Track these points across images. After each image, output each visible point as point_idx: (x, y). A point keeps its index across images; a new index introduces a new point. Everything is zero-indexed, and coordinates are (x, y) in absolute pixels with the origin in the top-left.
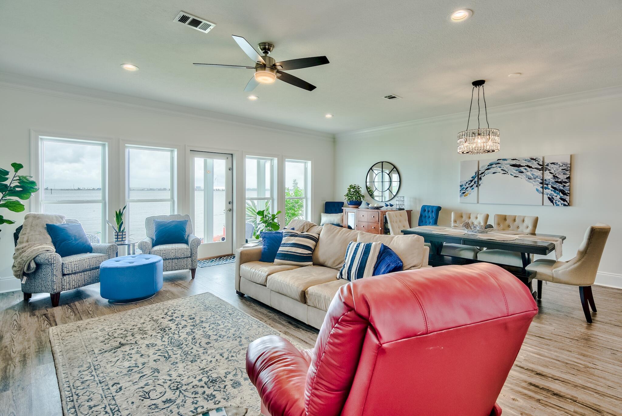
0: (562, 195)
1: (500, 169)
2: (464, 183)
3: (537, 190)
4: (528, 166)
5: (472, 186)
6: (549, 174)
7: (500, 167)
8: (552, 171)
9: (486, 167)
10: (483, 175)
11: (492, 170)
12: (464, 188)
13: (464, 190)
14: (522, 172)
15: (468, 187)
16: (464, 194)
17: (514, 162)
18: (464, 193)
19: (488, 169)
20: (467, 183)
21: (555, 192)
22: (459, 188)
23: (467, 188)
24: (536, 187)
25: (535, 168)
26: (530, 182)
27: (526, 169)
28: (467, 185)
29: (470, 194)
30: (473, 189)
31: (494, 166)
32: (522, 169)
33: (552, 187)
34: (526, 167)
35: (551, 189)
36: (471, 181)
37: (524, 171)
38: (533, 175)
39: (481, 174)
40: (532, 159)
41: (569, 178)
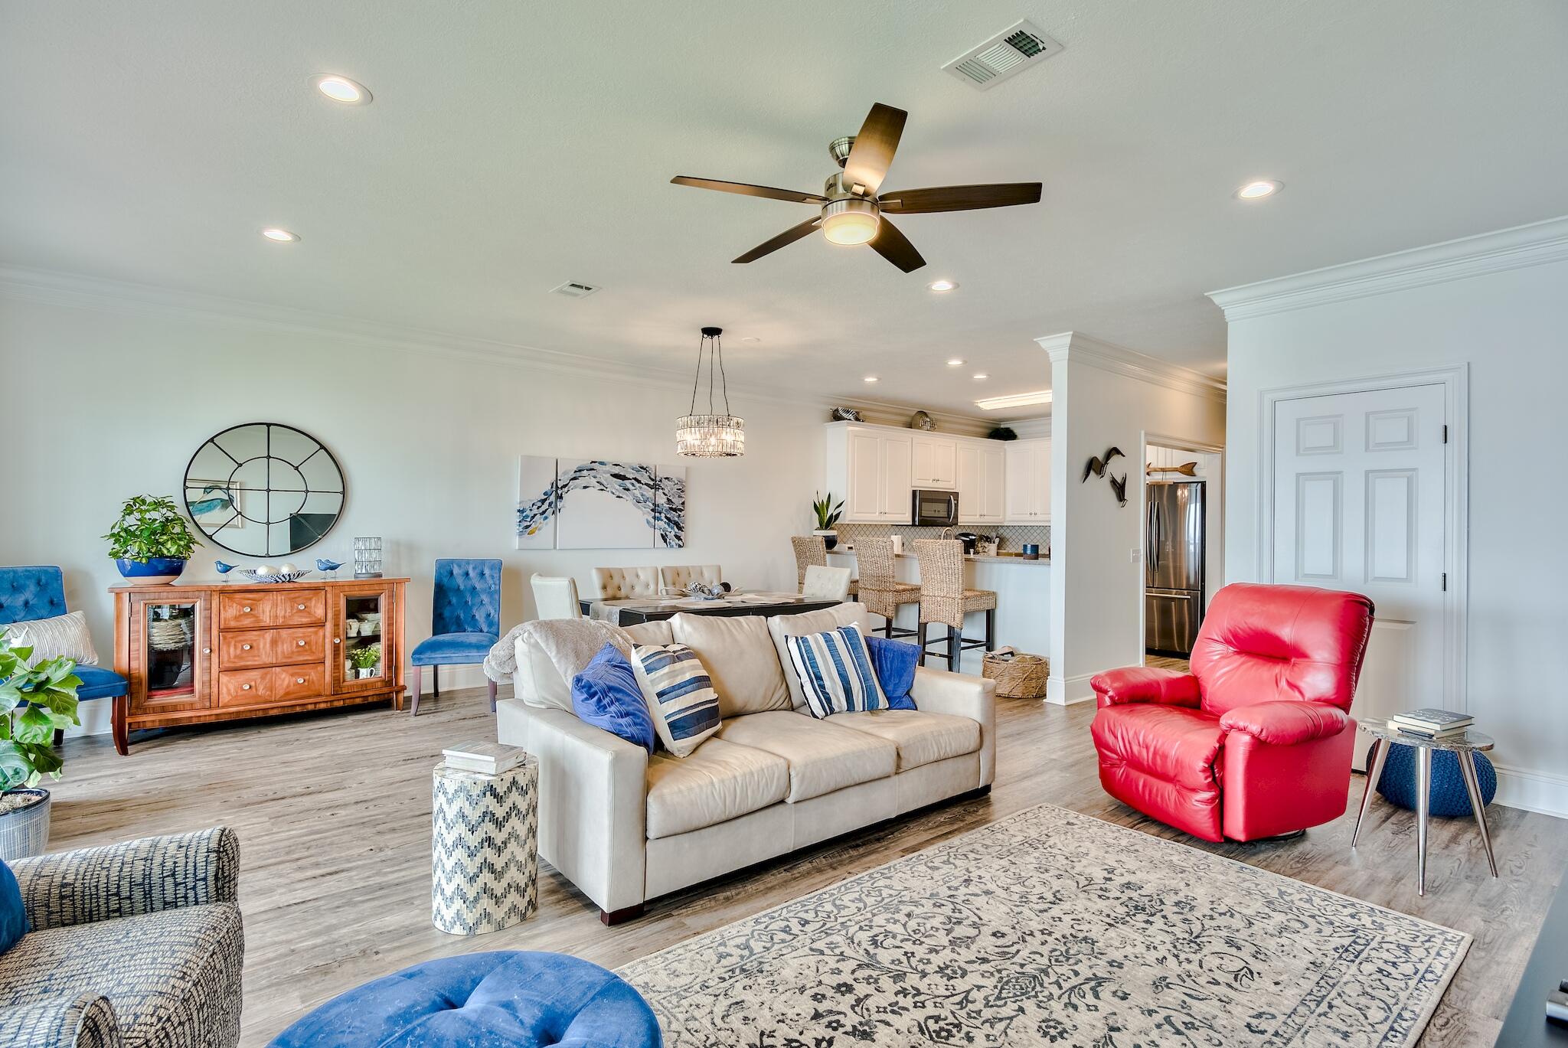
0: (676, 530)
1: (595, 480)
2: (528, 506)
3: (648, 522)
4: (635, 479)
5: (544, 512)
6: (662, 495)
7: (595, 477)
8: (666, 491)
9: (572, 475)
10: (566, 489)
11: (581, 482)
12: (527, 516)
13: (529, 520)
14: (628, 490)
15: (535, 515)
16: (529, 530)
17: (616, 470)
18: (527, 527)
19: (575, 479)
20: (533, 505)
21: (669, 525)
22: (517, 517)
23: (533, 517)
24: (646, 517)
25: (646, 484)
26: (639, 508)
27: (633, 485)
28: (535, 511)
29: (539, 529)
30: (546, 518)
31: (585, 473)
32: (628, 483)
33: (666, 517)
34: (633, 481)
35: (665, 520)
36: (543, 501)
37: (631, 487)
38: (642, 495)
39: (562, 488)
40: (642, 468)
41: (683, 503)
